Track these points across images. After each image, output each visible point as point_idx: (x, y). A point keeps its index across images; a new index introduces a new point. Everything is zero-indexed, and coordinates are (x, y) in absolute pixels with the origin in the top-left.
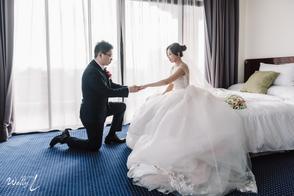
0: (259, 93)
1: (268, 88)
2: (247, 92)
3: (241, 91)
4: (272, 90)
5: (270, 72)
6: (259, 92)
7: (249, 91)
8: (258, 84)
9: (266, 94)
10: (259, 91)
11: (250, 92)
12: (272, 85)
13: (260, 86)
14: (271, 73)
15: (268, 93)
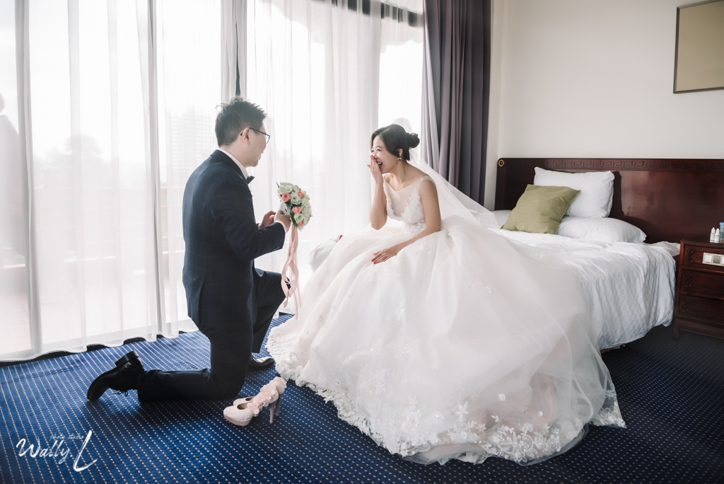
0: (545, 233)
1: (560, 222)
2: (516, 230)
3: (502, 228)
4: (567, 225)
5: (562, 188)
6: (544, 231)
7: (523, 229)
8: (543, 214)
9: (557, 234)
10: (546, 229)
11: (525, 231)
12: (566, 216)
13: (546, 218)
14: (565, 190)
15: (560, 231)
